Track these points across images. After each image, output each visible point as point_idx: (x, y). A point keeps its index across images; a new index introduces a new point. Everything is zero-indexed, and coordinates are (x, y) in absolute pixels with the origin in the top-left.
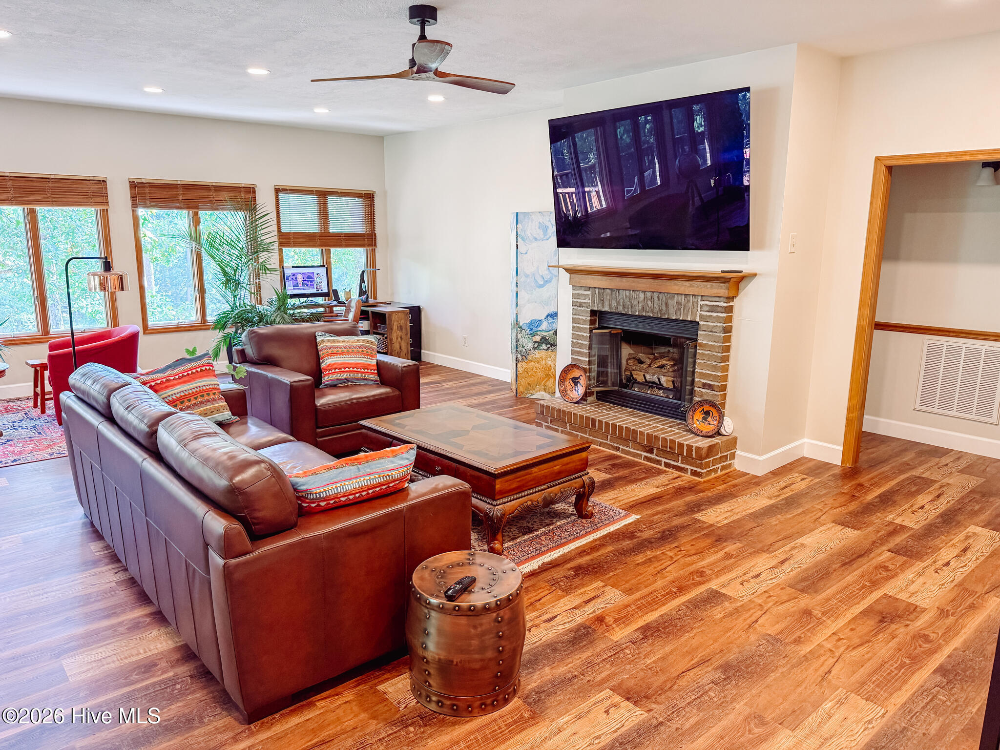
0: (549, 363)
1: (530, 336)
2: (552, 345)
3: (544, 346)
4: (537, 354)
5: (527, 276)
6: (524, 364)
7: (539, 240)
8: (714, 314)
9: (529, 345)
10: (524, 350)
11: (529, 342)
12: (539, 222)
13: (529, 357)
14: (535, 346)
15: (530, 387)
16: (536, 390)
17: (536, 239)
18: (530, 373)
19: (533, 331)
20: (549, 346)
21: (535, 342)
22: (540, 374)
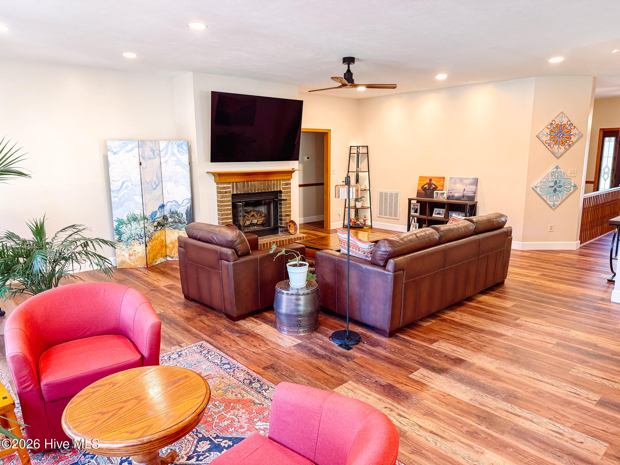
0: (162, 238)
1: (152, 223)
2: (163, 226)
3: (159, 228)
4: (157, 234)
5: (147, 183)
6: (151, 243)
7: (152, 159)
8: (287, 186)
9: (152, 229)
10: (150, 234)
11: (152, 227)
12: (151, 147)
13: (153, 238)
14: (155, 229)
15: (155, 258)
16: (158, 258)
17: (150, 158)
18: (154, 248)
19: (153, 219)
20: (161, 227)
21: (155, 226)
22: (159, 247)
